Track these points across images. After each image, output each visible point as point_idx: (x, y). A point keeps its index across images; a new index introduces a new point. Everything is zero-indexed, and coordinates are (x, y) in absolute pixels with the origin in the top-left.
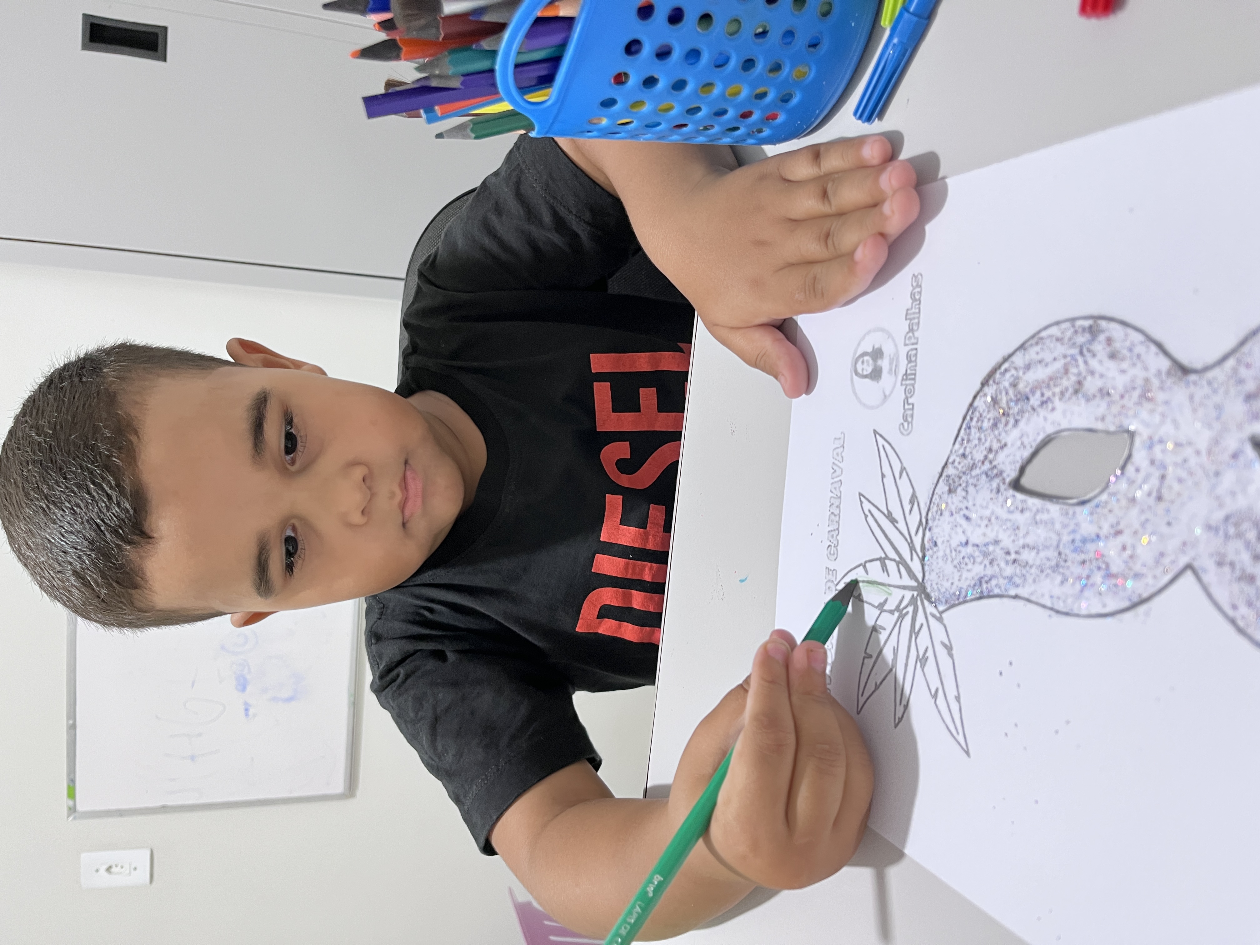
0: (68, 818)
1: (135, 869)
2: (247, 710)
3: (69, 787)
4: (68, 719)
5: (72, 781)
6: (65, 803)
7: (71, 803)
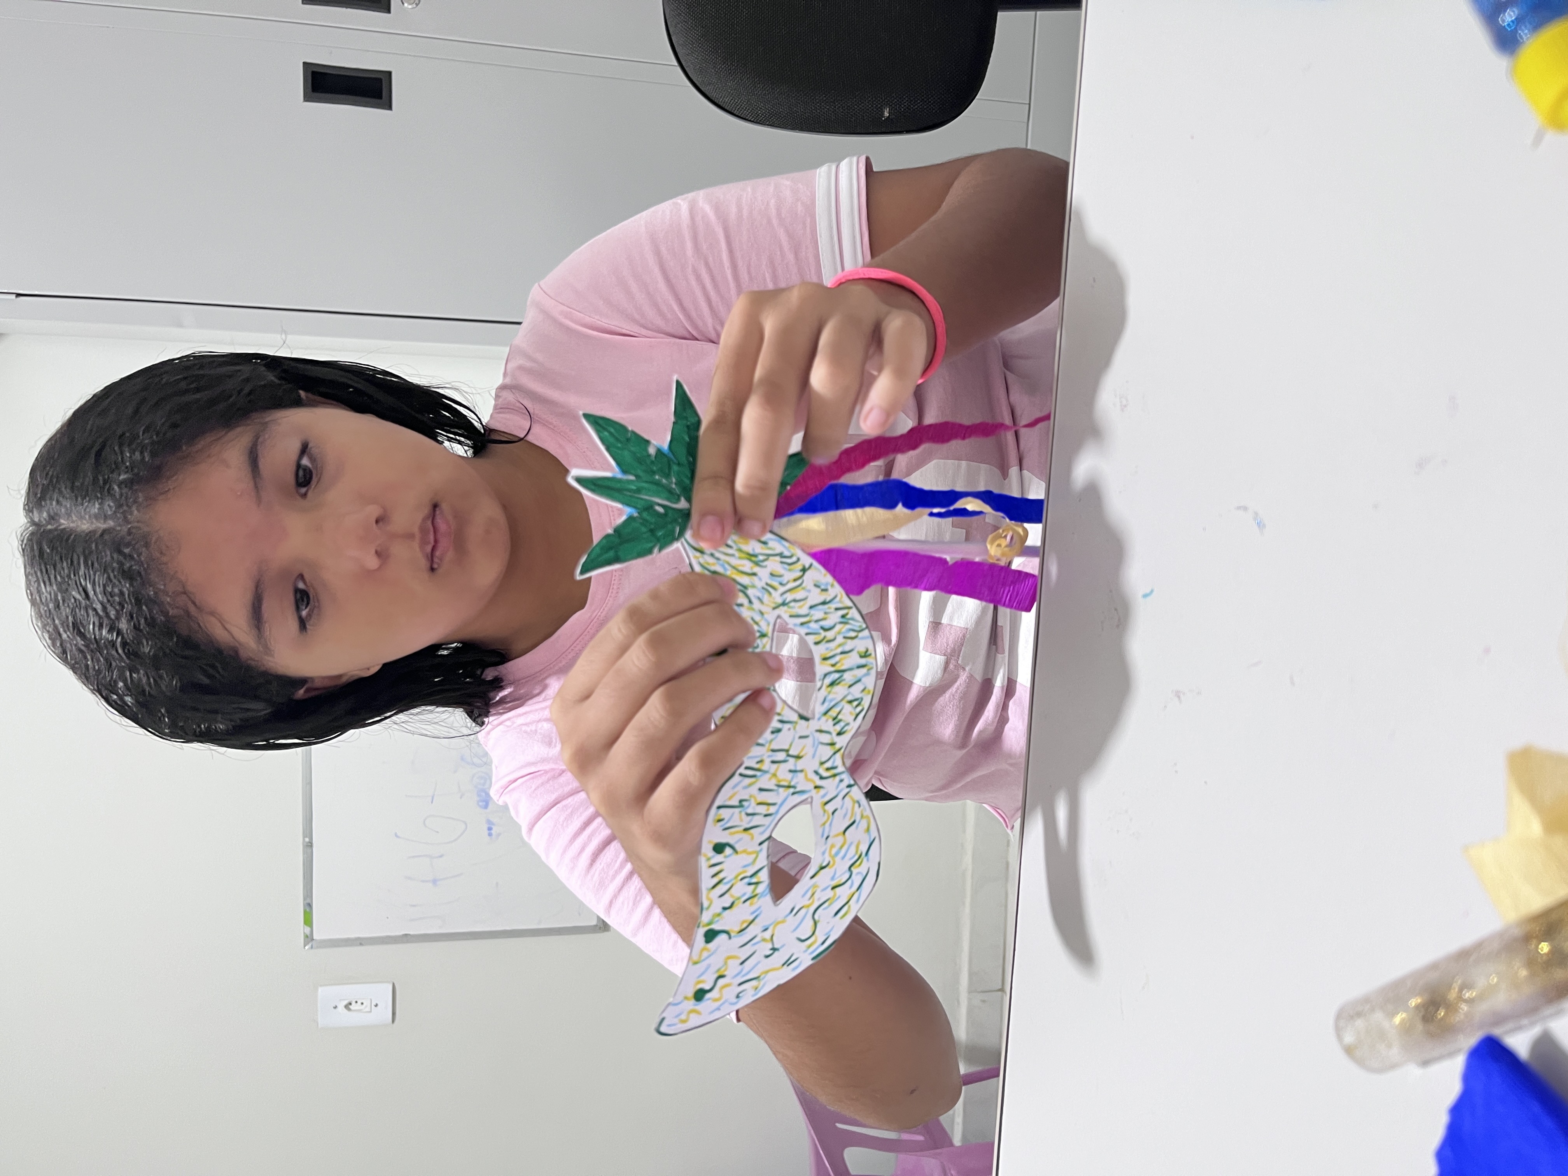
0: (305, 947)
1: (376, 1005)
2: (490, 829)
3: (305, 912)
4: (304, 837)
5: (309, 906)
6: (301, 929)
7: (308, 930)
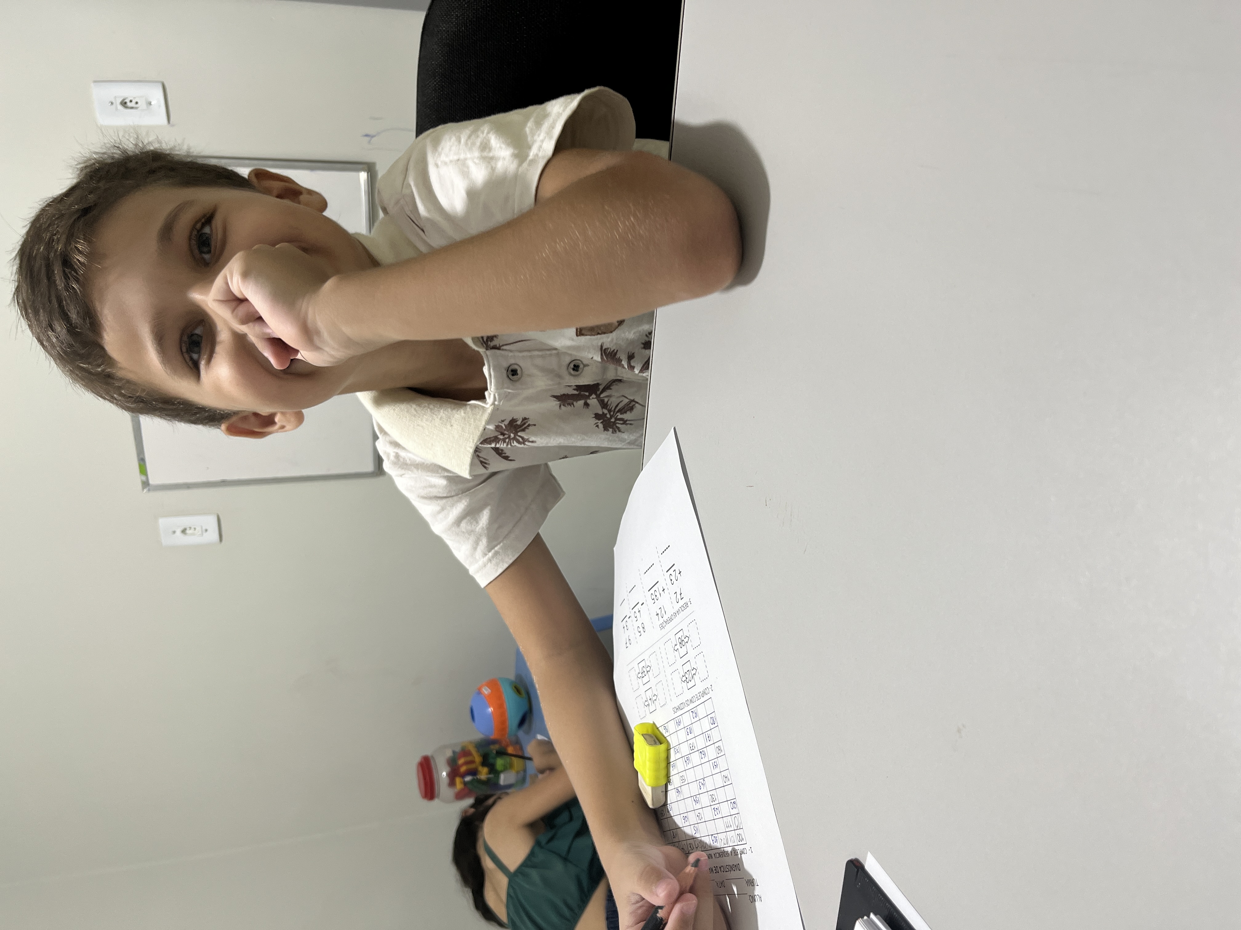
0: (142, 490)
1: (206, 530)
3: (140, 466)
5: (142, 461)
6: (138, 479)
7: (144, 478)
